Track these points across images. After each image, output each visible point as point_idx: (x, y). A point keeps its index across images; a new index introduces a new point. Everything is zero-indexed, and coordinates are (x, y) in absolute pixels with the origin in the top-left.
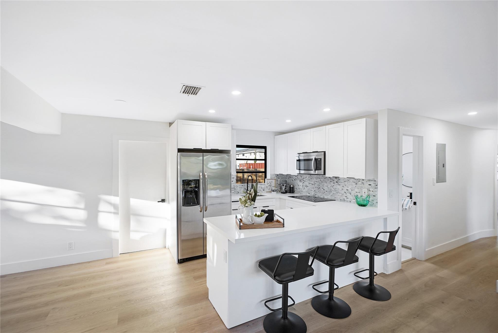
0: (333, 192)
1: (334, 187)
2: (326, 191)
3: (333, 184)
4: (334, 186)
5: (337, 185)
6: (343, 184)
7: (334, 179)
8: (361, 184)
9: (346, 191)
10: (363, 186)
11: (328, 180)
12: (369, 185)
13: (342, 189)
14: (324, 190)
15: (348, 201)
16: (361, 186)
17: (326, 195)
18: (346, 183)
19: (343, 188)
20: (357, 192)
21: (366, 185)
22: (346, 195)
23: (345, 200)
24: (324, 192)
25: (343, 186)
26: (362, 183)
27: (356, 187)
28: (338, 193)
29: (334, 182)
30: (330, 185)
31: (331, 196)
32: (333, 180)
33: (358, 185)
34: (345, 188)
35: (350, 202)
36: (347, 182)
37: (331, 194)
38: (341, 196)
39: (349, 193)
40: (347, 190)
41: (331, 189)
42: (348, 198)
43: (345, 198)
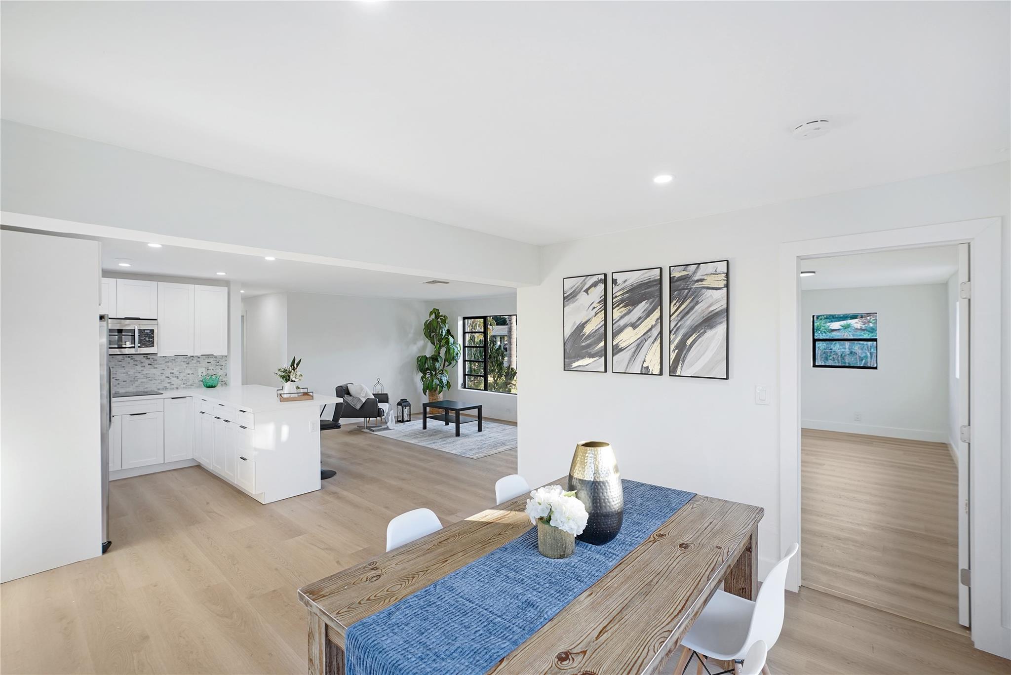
0: (140, 381)
1: (144, 372)
2: (124, 382)
3: (142, 368)
4: (142, 370)
5: (150, 368)
6: (163, 366)
7: (142, 361)
8: (195, 363)
9: (169, 375)
10: (198, 365)
11: (129, 363)
12: (208, 362)
13: (162, 373)
14: (116, 380)
15: (173, 388)
16: (195, 365)
17: (123, 388)
18: (170, 364)
19: (163, 371)
20: (189, 374)
21: (204, 363)
22: (169, 381)
23: (167, 389)
24: (119, 384)
25: (164, 370)
26: (198, 361)
27: (188, 368)
28: (152, 380)
29: (143, 365)
30: (134, 371)
31: (137, 387)
32: (142, 363)
33: (190, 365)
34: (167, 373)
35: (177, 388)
36: (172, 362)
37: (137, 383)
38: (159, 383)
39: (175, 377)
40: (172, 373)
41: (136, 377)
42: (173, 384)
43: (168, 385)
